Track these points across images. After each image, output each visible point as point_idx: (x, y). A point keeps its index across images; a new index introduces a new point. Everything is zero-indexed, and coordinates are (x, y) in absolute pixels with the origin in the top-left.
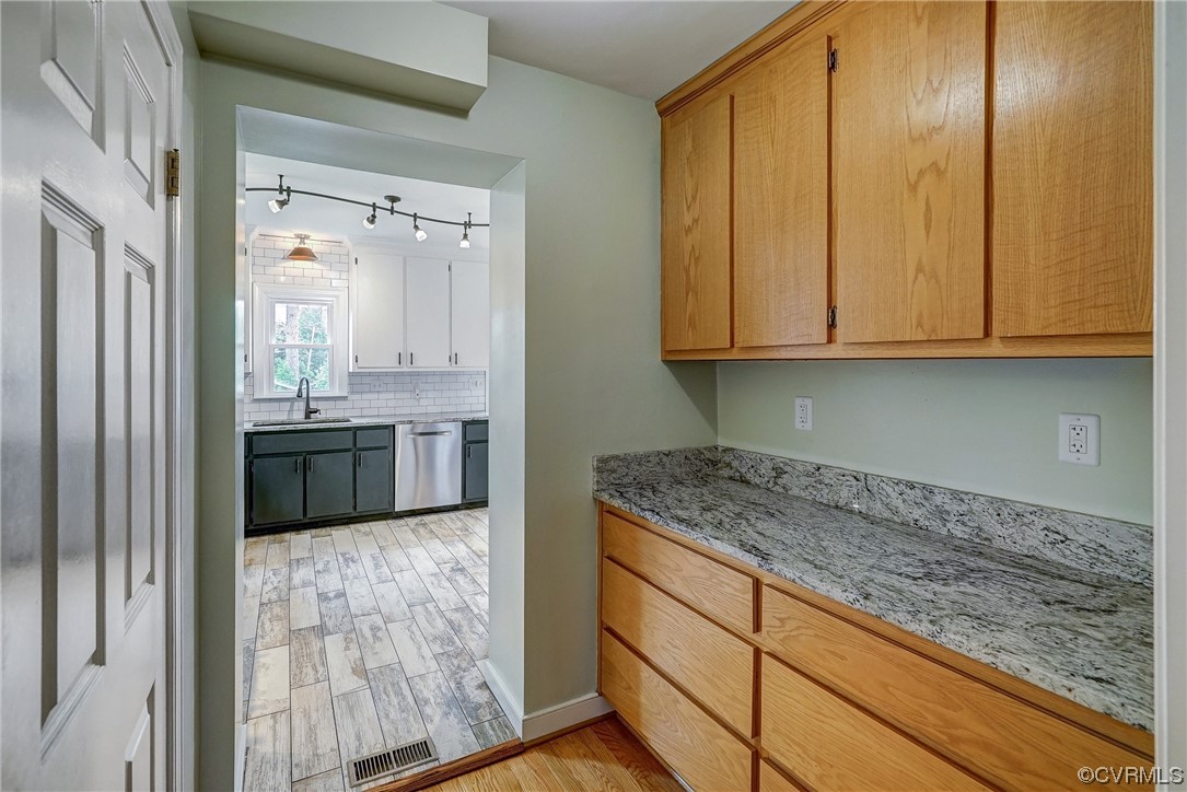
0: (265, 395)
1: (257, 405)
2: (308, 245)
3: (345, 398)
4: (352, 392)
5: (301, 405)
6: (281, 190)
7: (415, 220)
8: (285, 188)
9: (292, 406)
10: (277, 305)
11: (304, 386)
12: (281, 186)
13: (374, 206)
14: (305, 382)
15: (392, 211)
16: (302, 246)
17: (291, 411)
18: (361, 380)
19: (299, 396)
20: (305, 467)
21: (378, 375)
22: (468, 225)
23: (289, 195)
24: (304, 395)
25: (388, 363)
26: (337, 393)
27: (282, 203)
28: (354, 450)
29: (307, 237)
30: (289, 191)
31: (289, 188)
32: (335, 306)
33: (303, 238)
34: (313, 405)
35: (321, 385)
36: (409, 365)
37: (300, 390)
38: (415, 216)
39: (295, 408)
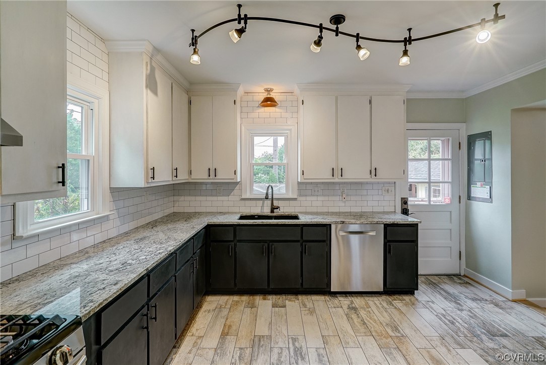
0: (248, 196)
1: (243, 202)
2: (272, 95)
3: (295, 199)
4: (300, 195)
5: (269, 203)
6: (239, 19)
7: (357, 41)
8: (242, 16)
9: (263, 204)
10: (255, 138)
11: (270, 191)
12: (239, 15)
13: (321, 27)
14: (270, 188)
15: (337, 32)
16: (269, 96)
17: (263, 206)
18: (306, 187)
19: (267, 198)
20: (269, 251)
21: (317, 184)
22: (408, 41)
23: (246, 23)
24: (270, 197)
25: (325, 175)
26: (290, 196)
27: (240, 32)
28: (301, 242)
29: (271, 90)
30: (246, 18)
31: (246, 15)
32: (289, 137)
33: (268, 91)
34: (276, 203)
35: (280, 190)
36: (340, 177)
37: (267, 194)
38: (358, 37)
39: (265, 205)
